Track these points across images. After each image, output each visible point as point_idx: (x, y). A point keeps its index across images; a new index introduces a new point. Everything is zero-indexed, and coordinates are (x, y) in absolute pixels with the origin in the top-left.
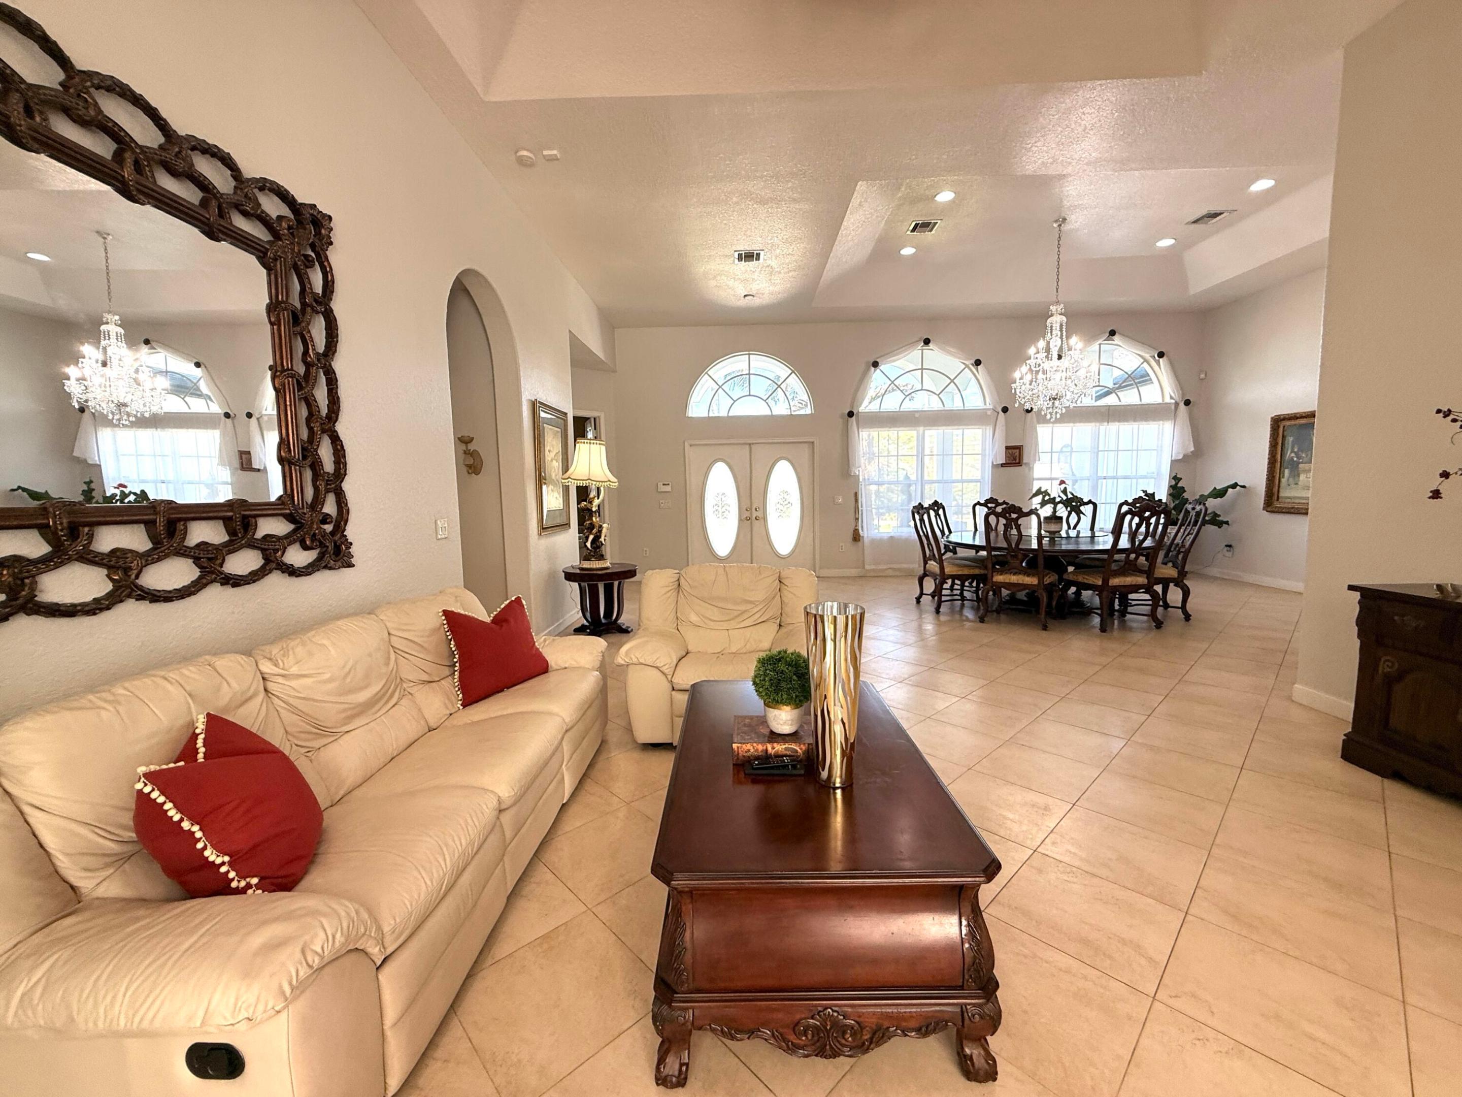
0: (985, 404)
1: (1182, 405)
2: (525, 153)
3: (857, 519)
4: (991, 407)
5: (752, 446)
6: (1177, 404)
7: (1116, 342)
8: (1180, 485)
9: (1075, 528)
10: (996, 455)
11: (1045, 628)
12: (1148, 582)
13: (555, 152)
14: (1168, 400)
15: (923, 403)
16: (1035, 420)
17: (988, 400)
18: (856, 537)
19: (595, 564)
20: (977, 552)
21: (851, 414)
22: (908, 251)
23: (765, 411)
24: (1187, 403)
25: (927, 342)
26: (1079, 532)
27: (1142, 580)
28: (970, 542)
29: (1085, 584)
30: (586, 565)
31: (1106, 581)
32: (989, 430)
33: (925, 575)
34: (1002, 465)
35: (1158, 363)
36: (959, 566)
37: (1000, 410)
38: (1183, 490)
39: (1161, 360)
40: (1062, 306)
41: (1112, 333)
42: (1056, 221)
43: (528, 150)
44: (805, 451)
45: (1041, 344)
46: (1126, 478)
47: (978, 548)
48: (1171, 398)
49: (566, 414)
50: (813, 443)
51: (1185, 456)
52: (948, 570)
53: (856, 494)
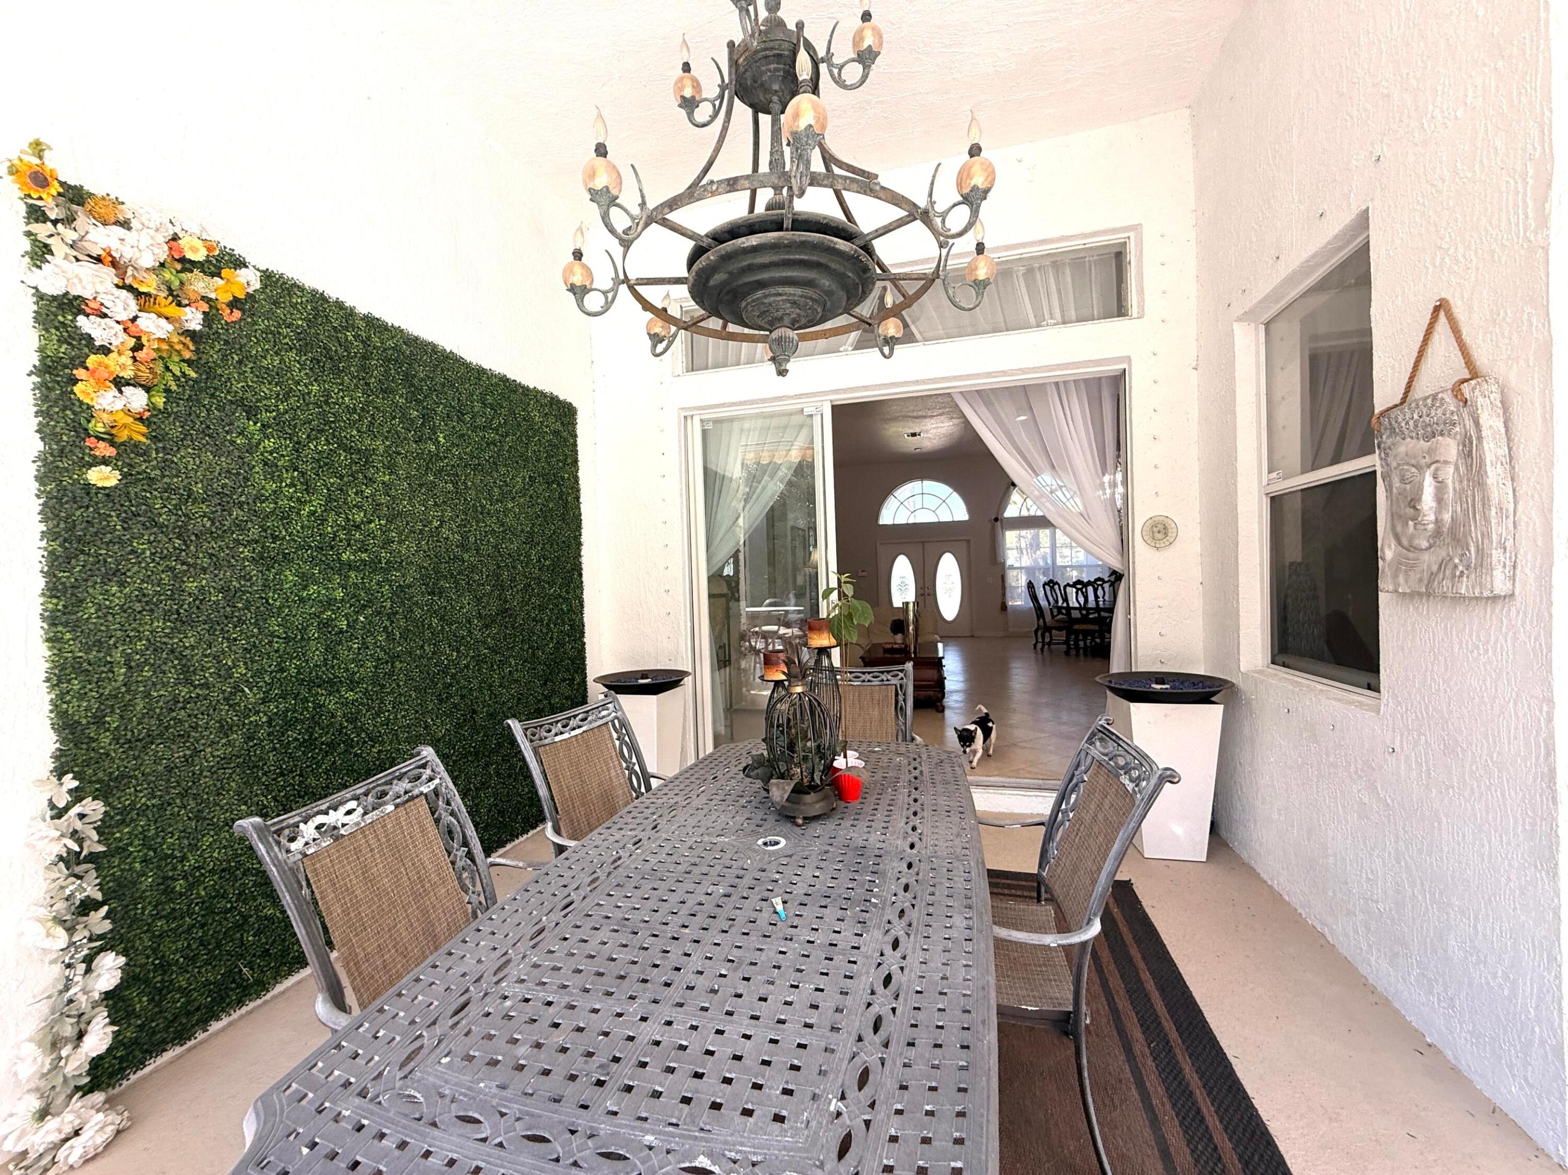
3: (1004, 594)
5: (926, 545)
18: (1004, 607)
21: (996, 519)
23: (933, 519)
33: (1037, 630)
44: (963, 546)
50: (968, 541)
53: (1003, 576)
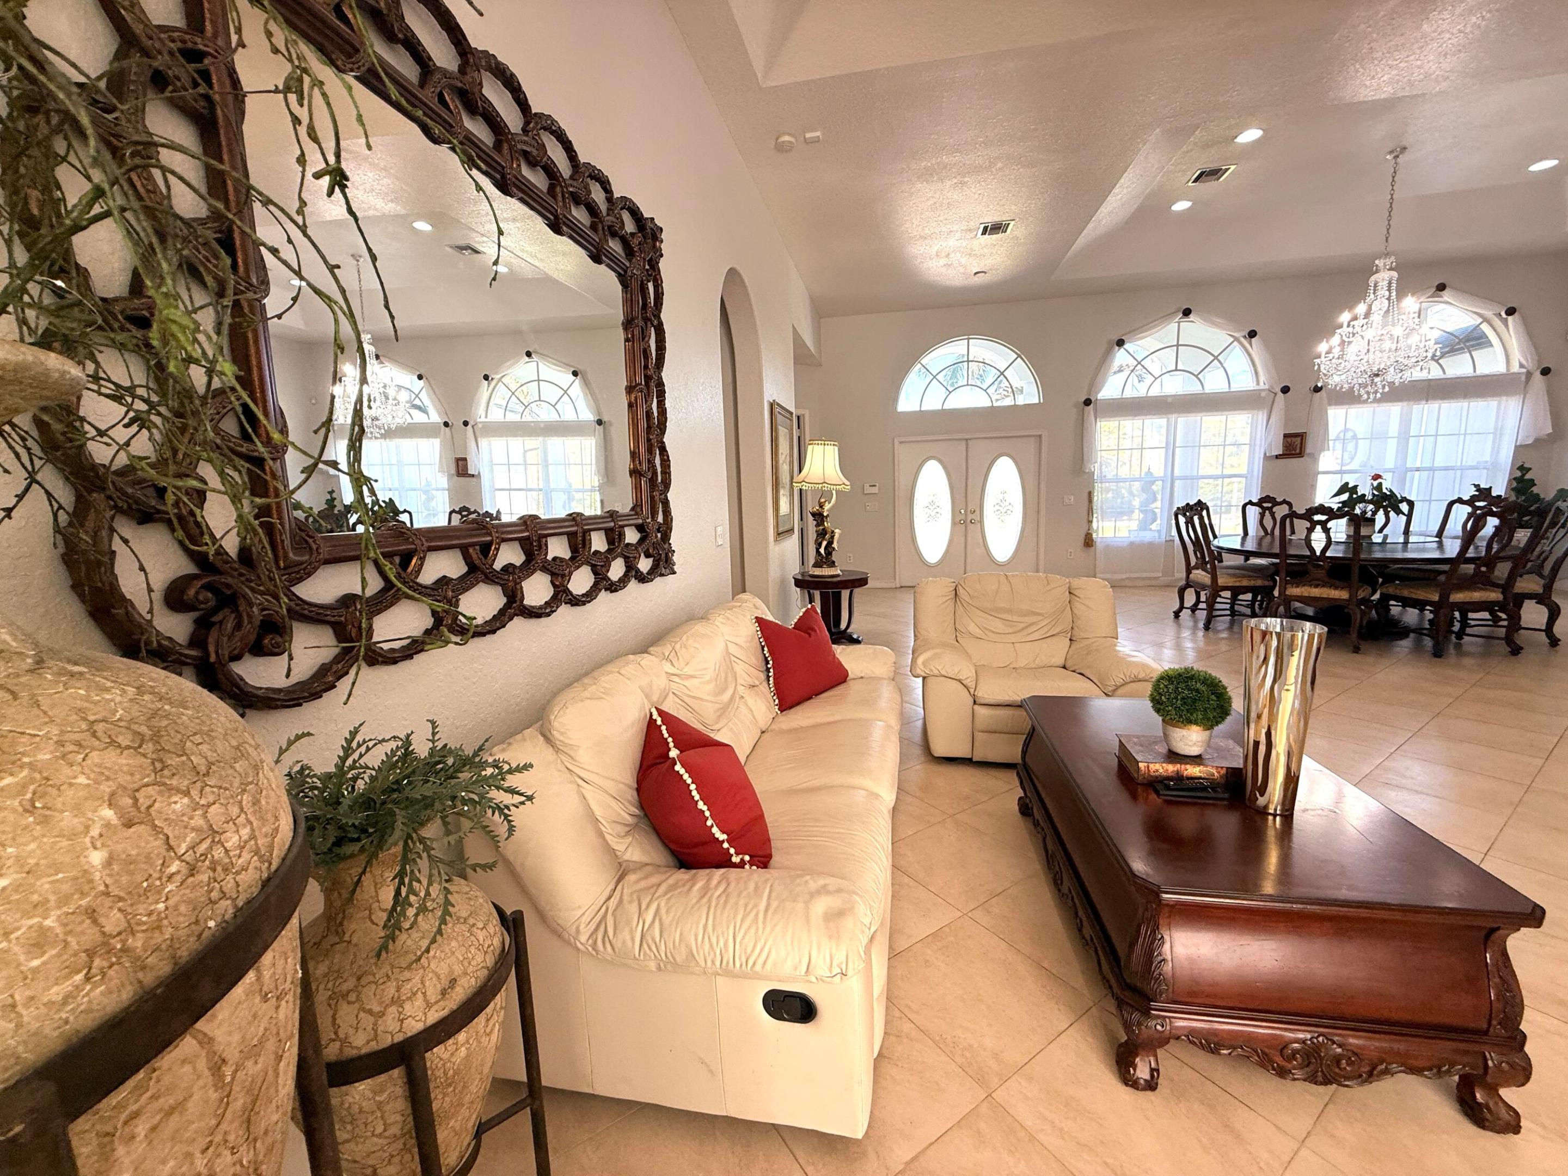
0: (1258, 383)
1: (1537, 375)
2: (787, 138)
3: (1090, 522)
4: (1267, 387)
5: (970, 442)
6: (1529, 375)
7: (1446, 298)
8: (1527, 477)
9: (1381, 531)
10: (1270, 445)
11: (1356, 650)
12: (1505, 598)
13: (818, 134)
14: (1515, 368)
15: (1174, 386)
16: (1325, 401)
17: (1262, 378)
18: (1089, 542)
19: (826, 571)
20: (1247, 559)
21: (1088, 402)
22: (1181, 206)
23: (986, 403)
24: (1546, 372)
25: (1187, 313)
26: (1386, 537)
27: (1495, 596)
28: (1238, 547)
29: (1411, 599)
30: (818, 572)
31: (1444, 596)
32: (1261, 416)
33: (1188, 585)
34: (1277, 457)
35: (1505, 322)
36: (1234, 576)
37: (1278, 390)
38: (1532, 483)
39: (1510, 318)
40: (1393, 259)
41: (1441, 287)
42: (1391, 152)
43: (789, 135)
44: (1031, 445)
45: (1361, 308)
46: (1447, 469)
47: (1248, 554)
48: (1521, 366)
49: (791, 413)
50: (1040, 436)
51: (1537, 440)
52: (1221, 581)
53: (1090, 495)
